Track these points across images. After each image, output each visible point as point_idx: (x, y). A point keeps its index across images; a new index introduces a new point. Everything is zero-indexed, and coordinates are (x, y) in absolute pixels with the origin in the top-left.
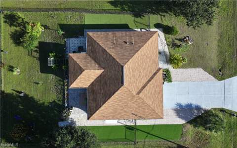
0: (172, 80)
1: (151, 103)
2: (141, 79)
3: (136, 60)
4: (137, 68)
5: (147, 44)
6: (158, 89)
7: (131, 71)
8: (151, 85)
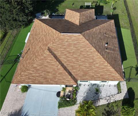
0: (61, 109)
1: (35, 65)
2: (66, 55)
3: (87, 49)
4: (79, 49)
5: (106, 64)
6: (50, 76)
7: (75, 42)
8: (57, 66)
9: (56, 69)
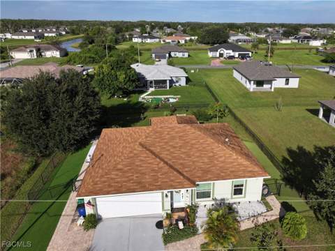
0: (169, 245)
1: (119, 167)
2: (169, 150)
5: (235, 156)
8: (158, 165)
9: (157, 169)
